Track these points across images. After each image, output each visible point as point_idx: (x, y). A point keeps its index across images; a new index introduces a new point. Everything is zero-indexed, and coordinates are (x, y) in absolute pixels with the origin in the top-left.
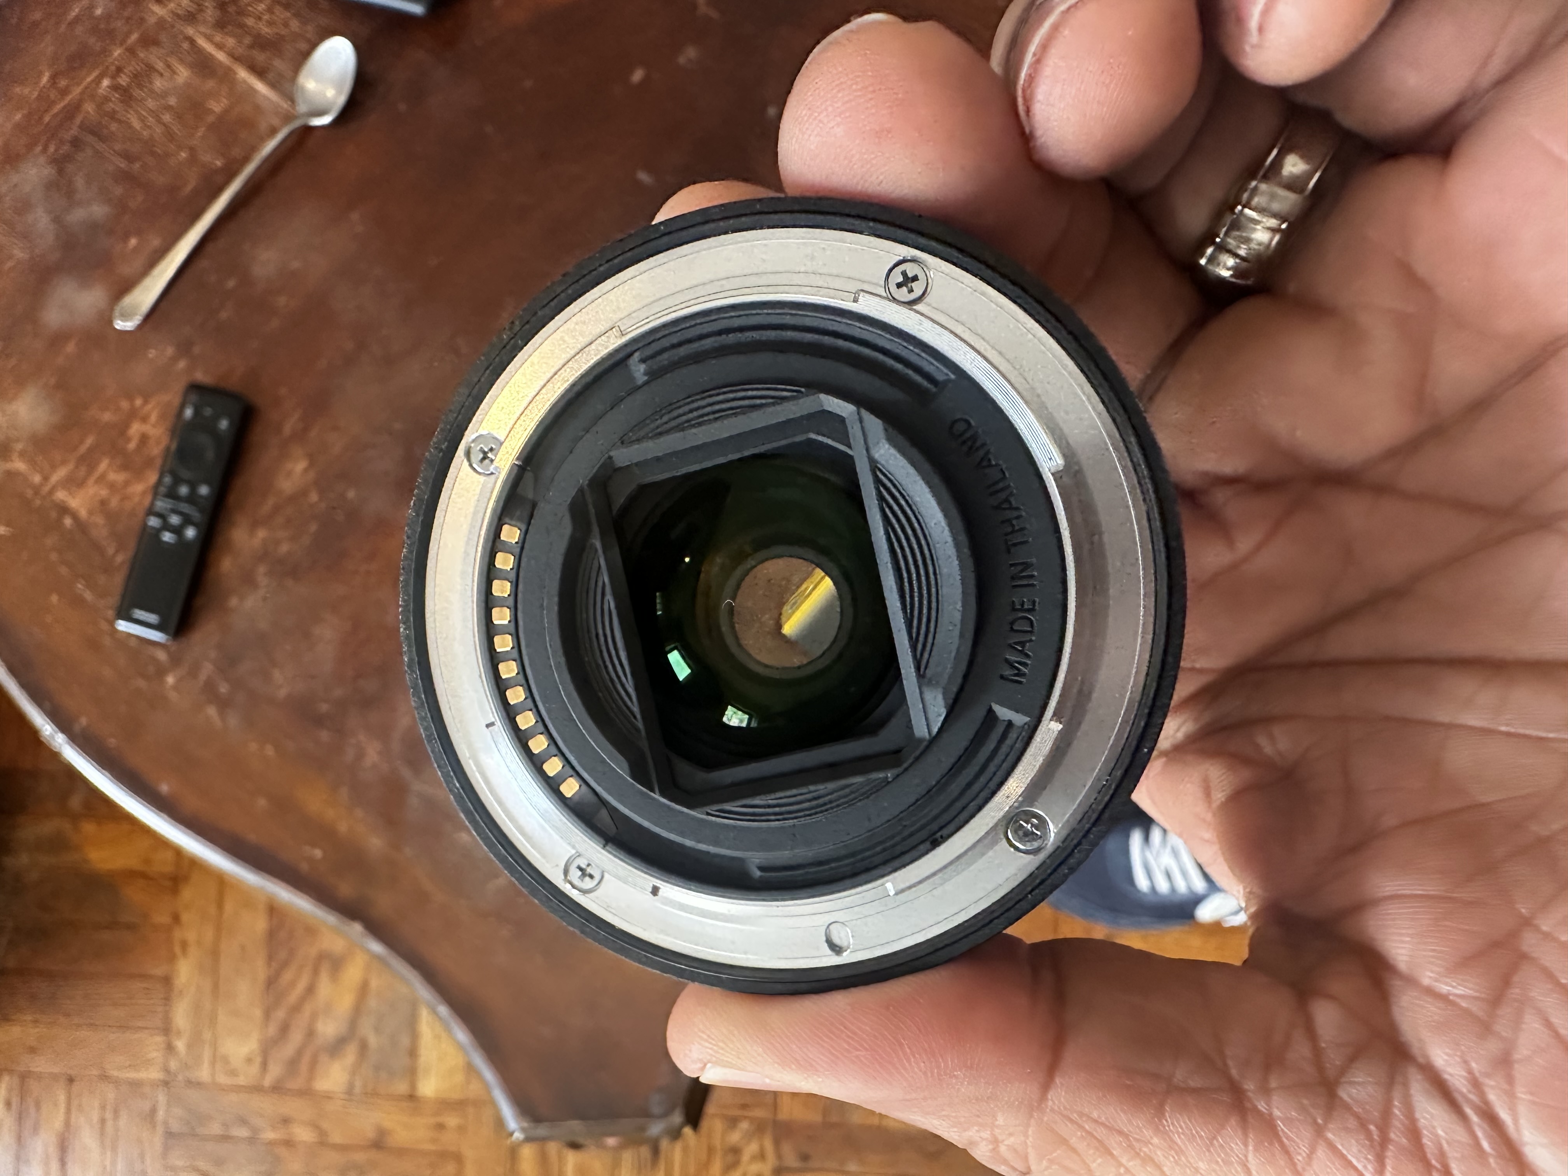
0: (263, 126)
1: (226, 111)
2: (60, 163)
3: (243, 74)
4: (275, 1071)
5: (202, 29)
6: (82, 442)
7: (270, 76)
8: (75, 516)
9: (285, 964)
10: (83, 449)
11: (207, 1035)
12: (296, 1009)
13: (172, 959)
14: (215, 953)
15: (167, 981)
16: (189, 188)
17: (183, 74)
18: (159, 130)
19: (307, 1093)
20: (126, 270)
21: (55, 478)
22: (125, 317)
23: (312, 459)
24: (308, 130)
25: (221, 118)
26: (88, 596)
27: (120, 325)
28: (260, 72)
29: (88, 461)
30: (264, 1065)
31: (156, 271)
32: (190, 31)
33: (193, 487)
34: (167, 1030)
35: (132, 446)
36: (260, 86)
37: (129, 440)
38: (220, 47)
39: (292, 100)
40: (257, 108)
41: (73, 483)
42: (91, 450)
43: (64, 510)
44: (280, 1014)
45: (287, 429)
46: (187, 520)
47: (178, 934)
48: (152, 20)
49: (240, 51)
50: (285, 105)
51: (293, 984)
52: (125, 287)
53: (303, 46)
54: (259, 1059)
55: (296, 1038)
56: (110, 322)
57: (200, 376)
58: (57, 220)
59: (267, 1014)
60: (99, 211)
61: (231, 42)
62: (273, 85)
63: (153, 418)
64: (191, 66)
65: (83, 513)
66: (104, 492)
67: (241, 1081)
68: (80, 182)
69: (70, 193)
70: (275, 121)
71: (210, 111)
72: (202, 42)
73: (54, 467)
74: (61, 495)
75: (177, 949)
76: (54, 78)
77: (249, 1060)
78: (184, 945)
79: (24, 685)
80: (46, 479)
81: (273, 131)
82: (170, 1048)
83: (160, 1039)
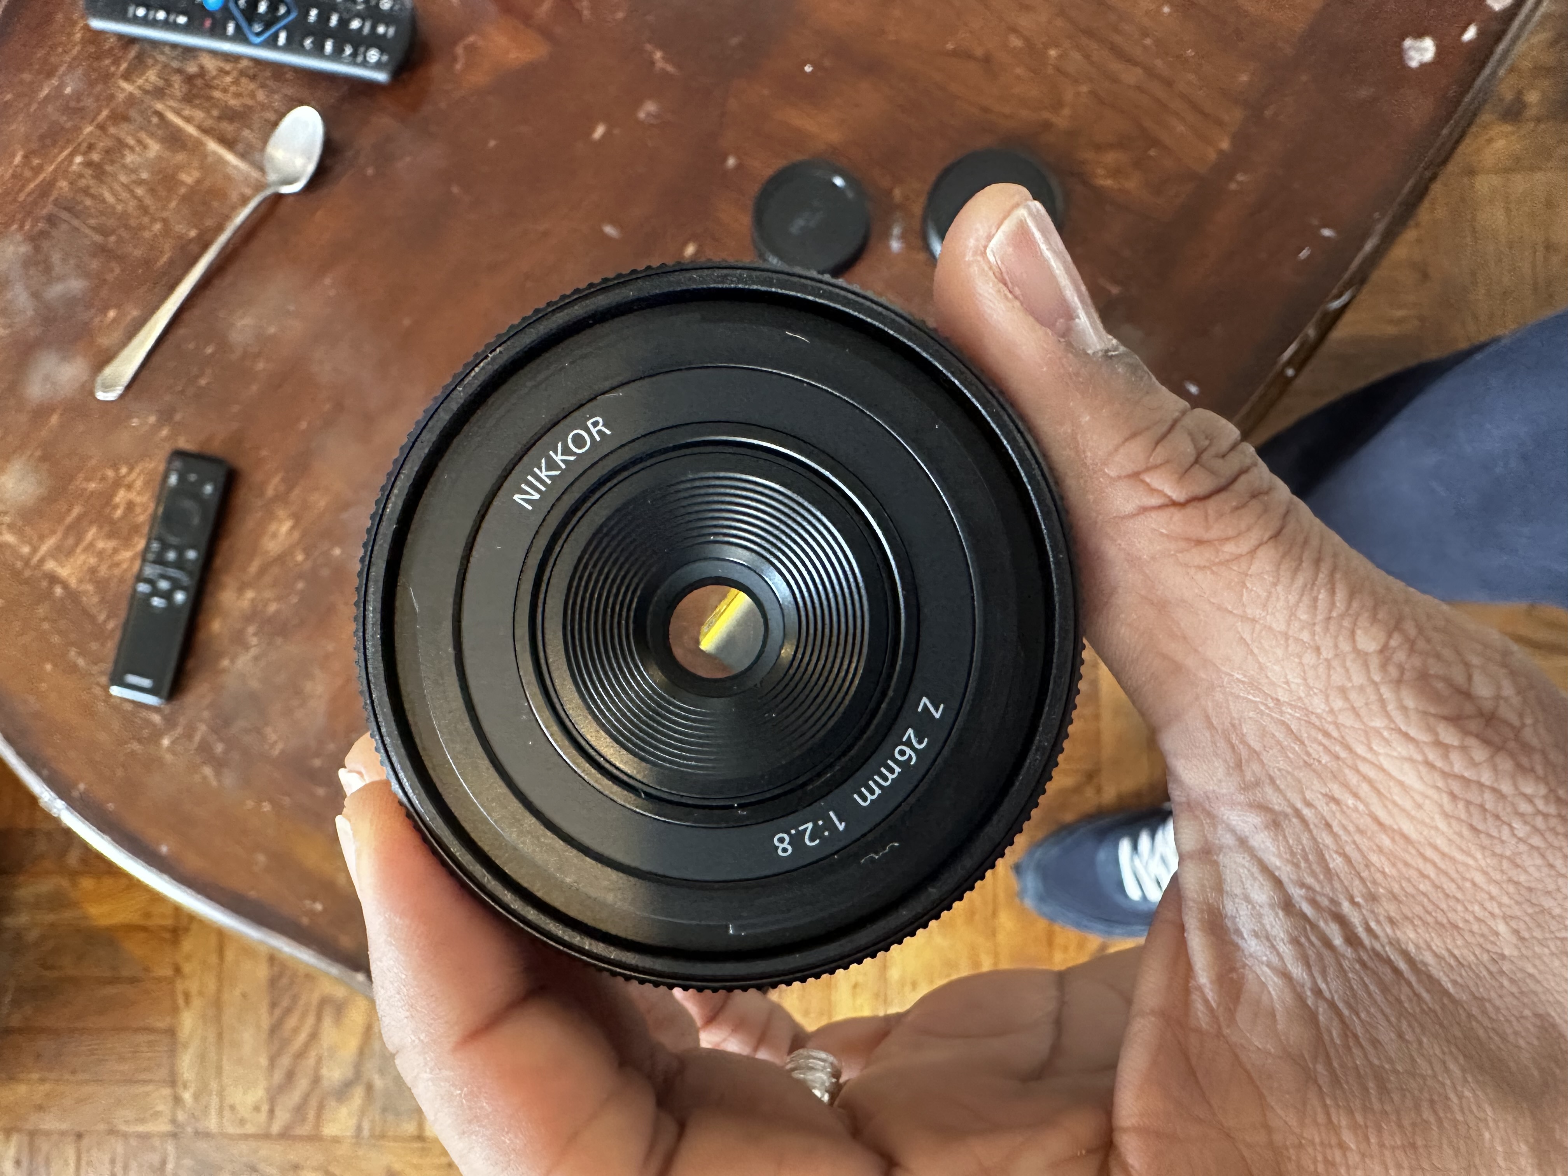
0: (234, 196)
1: (198, 182)
2: (36, 239)
3: (212, 146)
4: (283, 1117)
5: (172, 103)
6: (69, 511)
7: (240, 147)
8: (65, 586)
9: (288, 1011)
10: (69, 520)
11: (214, 1085)
12: (301, 1055)
13: (175, 1010)
14: (217, 1004)
15: (172, 1032)
16: (165, 259)
17: (154, 148)
18: (133, 203)
19: (315, 1138)
20: (105, 341)
21: (44, 549)
22: (107, 388)
23: (297, 518)
24: (279, 198)
25: (193, 190)
26: (81, 662)
27: (101, 396)
28: (229, 143)
29: (76, 530)
30: (272, 1111)
31: (136, 341)
32: (159, 106)
33: (181, 551)
34: (173, 1081)
35: (119, 513)
36: (230, 157)
37: (116, 507)
38: (188, 120)
39: (262, 169)
40: (228, 178)
41: (62, 552)
42: (79, 519)
43: (53, 579)
44: (285, 1061)
45: (270, 492)
46: (176, 585)
47: (180, 986)
48: (121, 97)
49: (209, 123)
50: (255, 174)
51: (296, 1031)
52: (105, 358)
53: (271, 116)
54: (265, 1108)
55: (302, 1083)
56: (92, 394)
57: (183, 443)
58: (36, 295)
59: (273, 1061)
60: (76, 285)
61: (199, 115)
62: (243, 156)
63: (139, 484)
64: (162, 141)
65: (73, 582)
66: (92, 561)
67: (250, 1129)
68: (56, 258)
69: (48, 268)
70: (248, 191)
71: (183, 183)
72: (171, 116)
73: (42, 538)
74: (51, 565)
75: (181, 1001)
76: (26, 157)
77: (257, 1109)
78: (187, 996)
79: (21, 754)
80: (35, 550)
81: (245, 201)
82: (177, 1100)
83: (167, 1091)
